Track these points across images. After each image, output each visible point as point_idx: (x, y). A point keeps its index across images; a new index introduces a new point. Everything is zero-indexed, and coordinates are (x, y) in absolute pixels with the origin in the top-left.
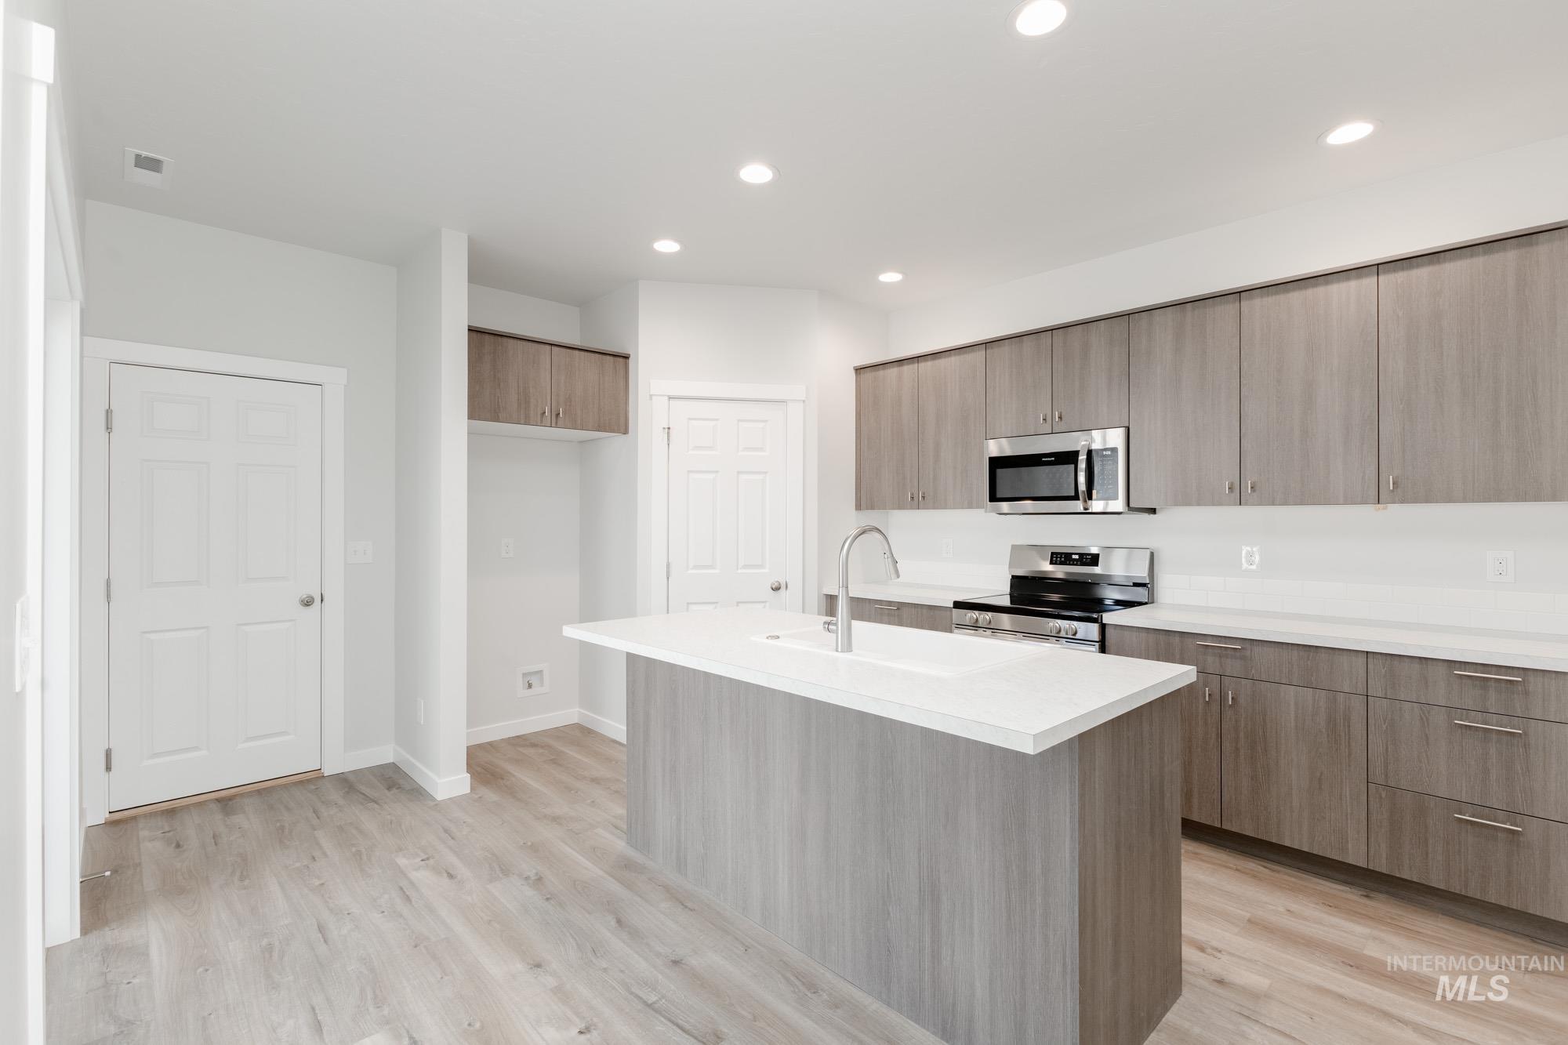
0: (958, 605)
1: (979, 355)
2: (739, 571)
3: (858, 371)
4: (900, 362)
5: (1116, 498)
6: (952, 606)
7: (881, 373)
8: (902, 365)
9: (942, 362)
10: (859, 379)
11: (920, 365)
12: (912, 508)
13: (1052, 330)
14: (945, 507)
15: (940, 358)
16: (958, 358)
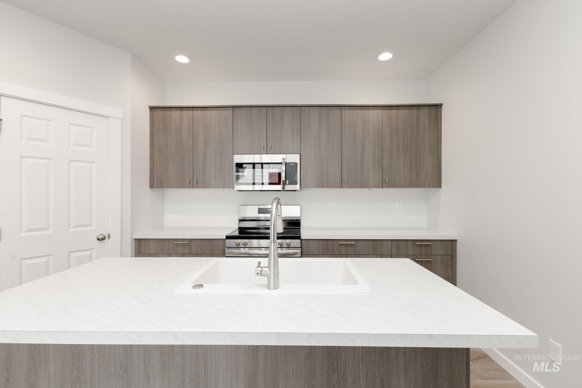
0: (228, 237)
1: (230, 112)
2: (70, 230)
3: (151, 109)
4: (181, 108)
5: (296, 184)
6: (225, 238)
7: (168, 112)
8: (183, 110)
9: (208, 113)
10: (152, 114)
11: (194, 112)
12: (189, 187)
13: (267, 107)
14: (210, 187)
15: (207, 110)
16: (217, 112)
